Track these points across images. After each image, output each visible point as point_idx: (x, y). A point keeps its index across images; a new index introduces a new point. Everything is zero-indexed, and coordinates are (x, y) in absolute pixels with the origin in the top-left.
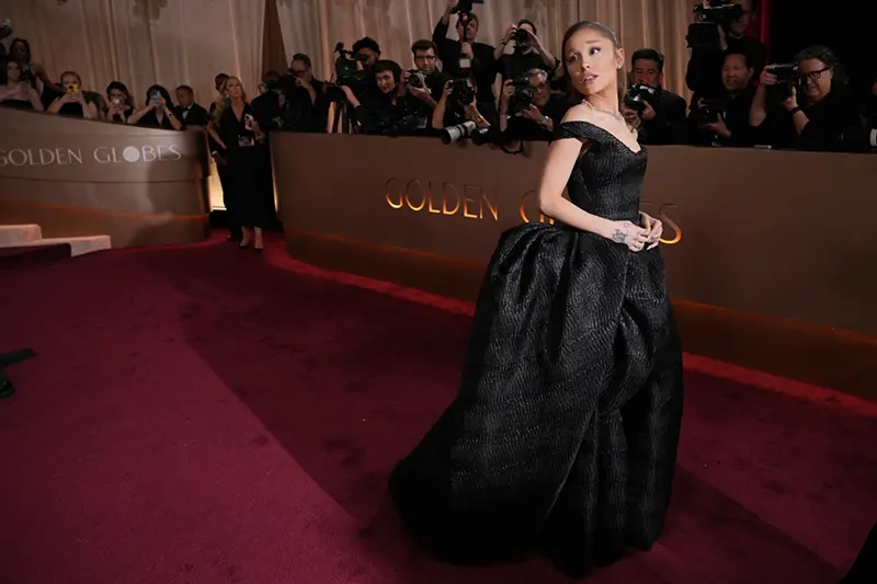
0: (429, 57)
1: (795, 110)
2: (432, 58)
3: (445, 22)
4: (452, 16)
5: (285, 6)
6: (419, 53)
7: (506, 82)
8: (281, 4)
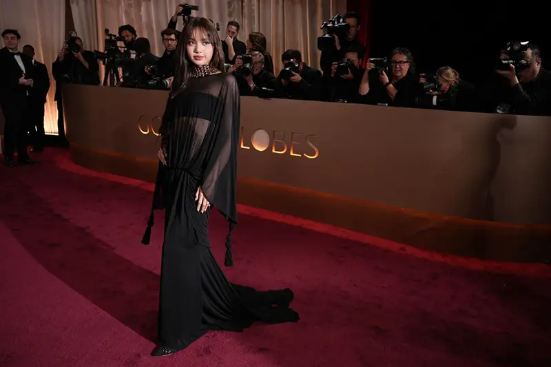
0: (171, 39)
1: (388, 84)
2: (174, 40)
3: (174, 20)
4: (178, 17)
5: (75, 4)
6: (166, 36)
7: (238, 56)
8: (73, 3)
